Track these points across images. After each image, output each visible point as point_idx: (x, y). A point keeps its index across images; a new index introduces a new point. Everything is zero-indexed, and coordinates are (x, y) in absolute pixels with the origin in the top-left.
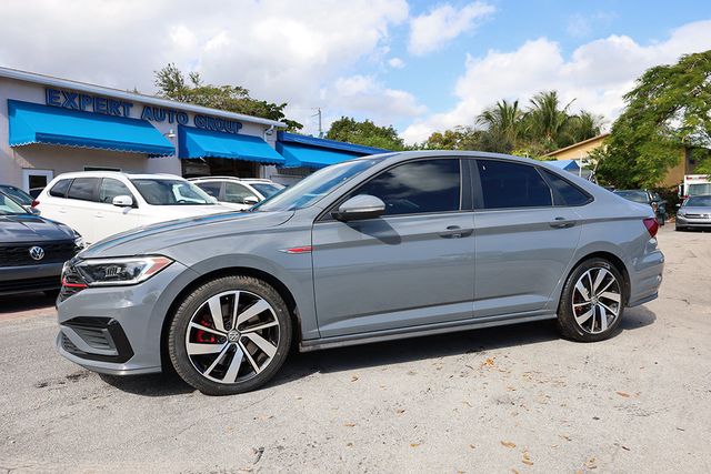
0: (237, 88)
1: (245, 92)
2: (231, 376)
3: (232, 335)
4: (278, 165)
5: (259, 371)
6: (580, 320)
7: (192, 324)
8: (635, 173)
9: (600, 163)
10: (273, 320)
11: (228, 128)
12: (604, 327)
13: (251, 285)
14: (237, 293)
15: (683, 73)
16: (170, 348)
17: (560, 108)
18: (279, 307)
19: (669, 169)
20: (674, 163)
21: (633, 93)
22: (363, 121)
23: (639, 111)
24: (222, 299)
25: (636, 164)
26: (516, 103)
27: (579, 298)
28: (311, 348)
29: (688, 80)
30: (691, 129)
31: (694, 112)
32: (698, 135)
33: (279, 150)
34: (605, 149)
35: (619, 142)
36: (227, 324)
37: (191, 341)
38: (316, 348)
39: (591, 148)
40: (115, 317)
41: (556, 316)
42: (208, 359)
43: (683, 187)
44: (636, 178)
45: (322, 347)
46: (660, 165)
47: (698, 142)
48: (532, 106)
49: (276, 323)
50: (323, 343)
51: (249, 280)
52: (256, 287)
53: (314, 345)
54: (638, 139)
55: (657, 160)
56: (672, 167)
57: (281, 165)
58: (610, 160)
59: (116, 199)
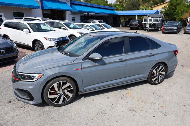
2: (60, 102)
3: (60, 92)
4: (71, 11)
5: (68, 101)
6: (153, 80)
7: (49, 91)
8: (175, 14)
9: (165, 11)
10: (71, 88)
12: (160, 81)
13: (65, 80)
14: (61, 82)
16: (44, 97)
18: (73, 84)
19: (185, 13)
20: (186, 12)
24: (57, 84)
25: (175, 12)
27: (154, 74)
28: (81, 93)
33: (71, 6)
34: (167, 7)
35: (172, 5)
36: (59, 90)
37: (49, 95)
38: (83, 93)
39: (163, 6)
40: (28, 90)
41: (147, 79)
42: (54, 99)
43: (188, 19)
44: (175, 16)
45: (85, 93)
46: (182, 12)
49: (72, 88)
50: (85, 92)
51: (64, 78)
52: (67, 80)
53: (82, 92)
54: (177, 4)
55: (182, 11)
56: (186, 13)
57: (72, 11)
58: (168, 10)
59: (24, 30)
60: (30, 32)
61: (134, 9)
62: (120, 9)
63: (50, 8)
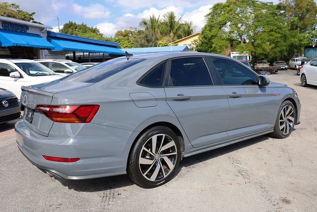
0: (13, 5)
1: (18, 7)
9: (197, 47)
11: (21, 29)
15: (228, 7)
17: (176, 20)
20: (227, 47)
21: (209, 15)
22: (80, 24)
23: (212, 23)
25: (212, 47)
26: (153, 16)
29: (231, 10)
30: (233, 32)
31: (233, 24)
32: (235, 35)
33: (49, 41)
35: (205, 37)
39: (192, 39)
46: (221, 48)
47: (235, 38)
48: (163, 18)
54: (212, 36)
55: (220, 46)
56: (226, 49)
57: (50, 49)
58: (201, 45)
59: (11, 74)
60: (21, 77)
61: (150, 45)
62: (127, 47)
63: (14, 43)
